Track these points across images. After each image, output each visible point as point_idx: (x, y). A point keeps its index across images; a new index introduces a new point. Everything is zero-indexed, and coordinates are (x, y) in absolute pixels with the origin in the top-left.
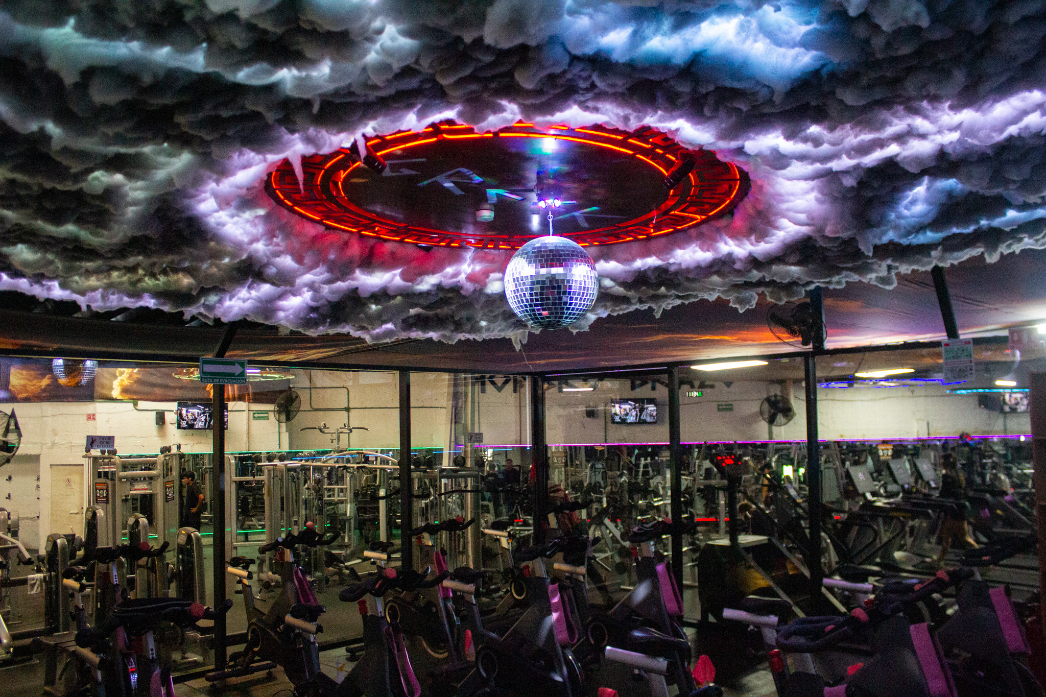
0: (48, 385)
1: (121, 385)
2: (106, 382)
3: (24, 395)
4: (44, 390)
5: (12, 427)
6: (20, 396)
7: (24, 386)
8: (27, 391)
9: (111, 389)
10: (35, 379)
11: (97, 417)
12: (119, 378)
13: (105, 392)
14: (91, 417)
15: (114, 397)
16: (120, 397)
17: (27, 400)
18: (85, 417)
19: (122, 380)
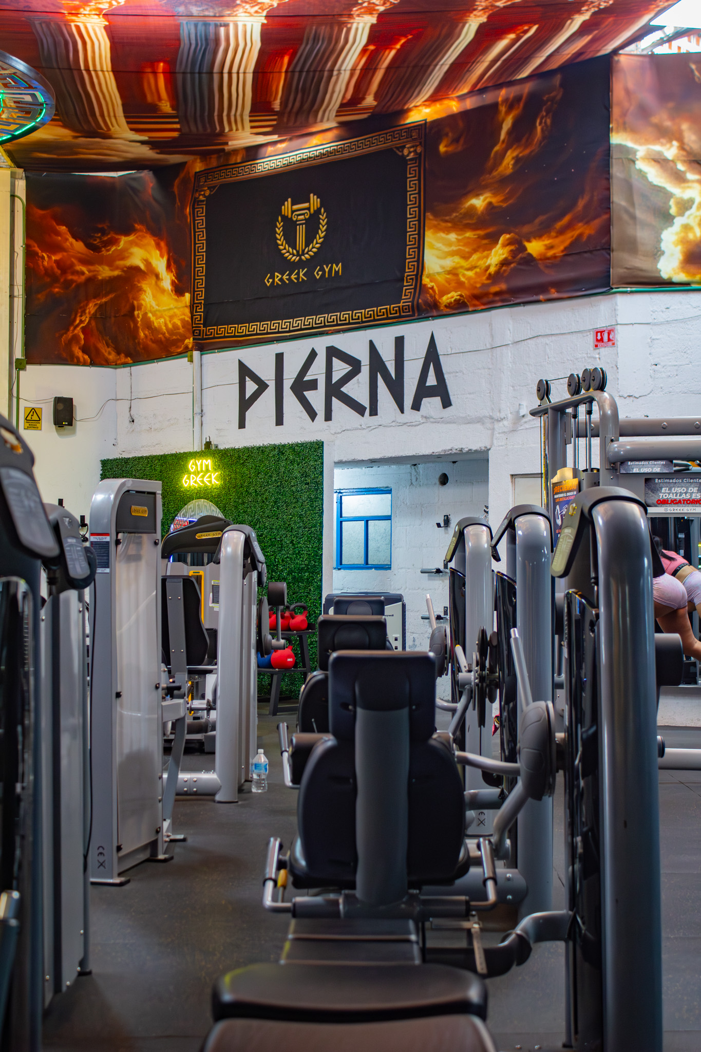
0: (504, 263)
1: (684, 241)
2: (642, 235)
3: (452, 296)
4: (495, 278)
5: (431, 381)
6: (445, 299)
7: (453, 272)
8: (460, 285)
9: (657, 253)
10: (475, 251)
11: (621, 335)
12: (679, 222)
13: (639, 263)
14: (603, 337)
15: (665, 275)
16: (681, 277)
17: (459, 308)
18: (591, 339)
19: (687, 228)
